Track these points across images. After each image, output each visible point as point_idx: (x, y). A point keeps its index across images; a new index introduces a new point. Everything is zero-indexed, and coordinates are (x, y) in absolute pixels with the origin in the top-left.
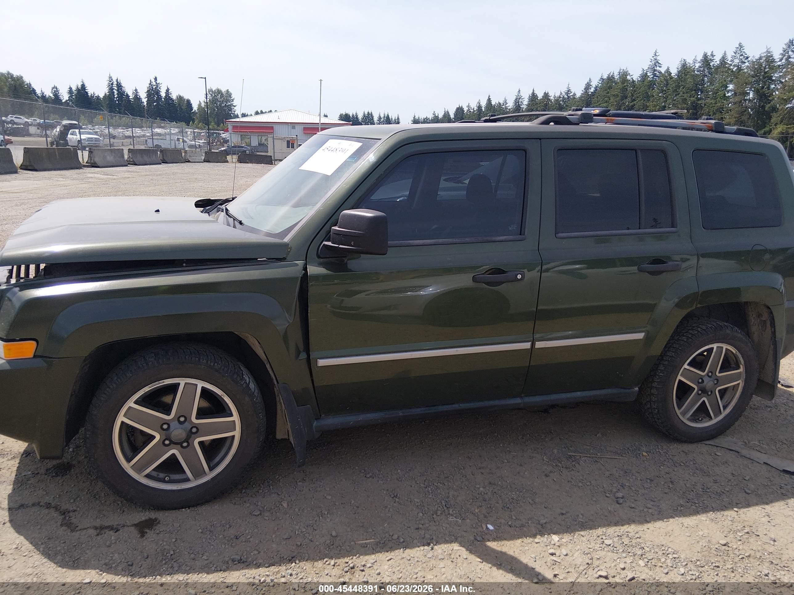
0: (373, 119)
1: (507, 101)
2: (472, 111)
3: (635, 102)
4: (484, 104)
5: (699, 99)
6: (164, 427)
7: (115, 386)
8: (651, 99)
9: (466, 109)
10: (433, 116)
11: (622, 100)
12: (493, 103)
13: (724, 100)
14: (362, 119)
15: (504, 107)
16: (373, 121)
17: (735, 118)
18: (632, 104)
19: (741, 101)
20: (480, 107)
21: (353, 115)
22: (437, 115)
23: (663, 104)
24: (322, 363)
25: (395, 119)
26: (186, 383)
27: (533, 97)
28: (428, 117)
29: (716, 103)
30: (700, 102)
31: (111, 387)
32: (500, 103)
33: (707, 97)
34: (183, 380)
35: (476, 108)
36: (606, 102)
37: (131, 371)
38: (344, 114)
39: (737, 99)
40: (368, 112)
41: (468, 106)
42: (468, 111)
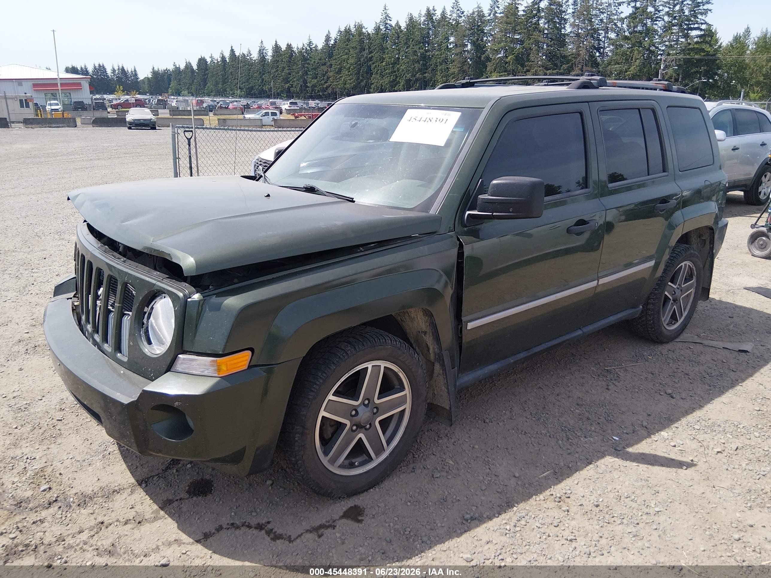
0: (106, 72)
1: (251, 52)
2: (216, 61)
3: (372, 54)
4: (227, 55)
5: (427, 51)
6: (353, 413)
7: (321, 381)
8: (386, 51)
9: (209, 60)
10: (173, 67)
11: (360, 52)
12: (237, 54)
13: (448, 51)
14: (93, 72)
15: (248, 58)
16: (107, 74)
17: (458, 68)
18: (370, 56)
19: (461, 53)
20: (223, 58)
21: (82, 68)
22: (178, 66)
23: (397, 56)
24: (470, 326)
25: (132, 71)
26: (373, 366)
27: (277, 48)
28: (168, 68)
29: (441, 55)
30: (428, 54)
31: (318, 383)
32: (244, 54)
33: (434, 49)
34: (370, 364)
35: (219, 60)
36: (347, 54)
37: (333, 363)
38: (70, 67)
39: (458, 50)
40: (99, 65)
41: (211, 57)
42: (211, 62)
